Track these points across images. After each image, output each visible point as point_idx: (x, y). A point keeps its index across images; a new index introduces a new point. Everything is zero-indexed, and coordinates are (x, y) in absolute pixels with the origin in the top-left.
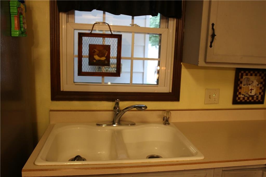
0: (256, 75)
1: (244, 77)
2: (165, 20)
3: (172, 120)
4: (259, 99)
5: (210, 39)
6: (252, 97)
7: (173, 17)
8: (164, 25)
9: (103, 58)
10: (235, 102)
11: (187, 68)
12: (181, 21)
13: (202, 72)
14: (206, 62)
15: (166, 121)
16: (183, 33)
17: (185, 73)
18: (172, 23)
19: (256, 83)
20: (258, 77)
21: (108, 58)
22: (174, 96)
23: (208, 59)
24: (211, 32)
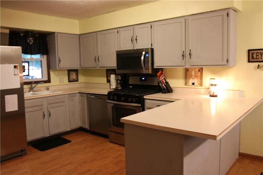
0: (74, 72)
1: (71, 73)
2: (42, 56)
3: (50, 89)
4: (77, 79)
5: (59, 62)
6: (74, 79)
7: (45, 54)
8: (42, 57)
9: (23, 70)
10: (69, 81)
11: (52, 71)
12: (48, 56)
13: (57, 72)
15: (48, 89)
17: (52, 73)
18: (45, 57)
19: (75, 75)
20: (75, 73)
21: (25, 70)
22: (49, 81)
23: (60, 67)
24: (59, 60)
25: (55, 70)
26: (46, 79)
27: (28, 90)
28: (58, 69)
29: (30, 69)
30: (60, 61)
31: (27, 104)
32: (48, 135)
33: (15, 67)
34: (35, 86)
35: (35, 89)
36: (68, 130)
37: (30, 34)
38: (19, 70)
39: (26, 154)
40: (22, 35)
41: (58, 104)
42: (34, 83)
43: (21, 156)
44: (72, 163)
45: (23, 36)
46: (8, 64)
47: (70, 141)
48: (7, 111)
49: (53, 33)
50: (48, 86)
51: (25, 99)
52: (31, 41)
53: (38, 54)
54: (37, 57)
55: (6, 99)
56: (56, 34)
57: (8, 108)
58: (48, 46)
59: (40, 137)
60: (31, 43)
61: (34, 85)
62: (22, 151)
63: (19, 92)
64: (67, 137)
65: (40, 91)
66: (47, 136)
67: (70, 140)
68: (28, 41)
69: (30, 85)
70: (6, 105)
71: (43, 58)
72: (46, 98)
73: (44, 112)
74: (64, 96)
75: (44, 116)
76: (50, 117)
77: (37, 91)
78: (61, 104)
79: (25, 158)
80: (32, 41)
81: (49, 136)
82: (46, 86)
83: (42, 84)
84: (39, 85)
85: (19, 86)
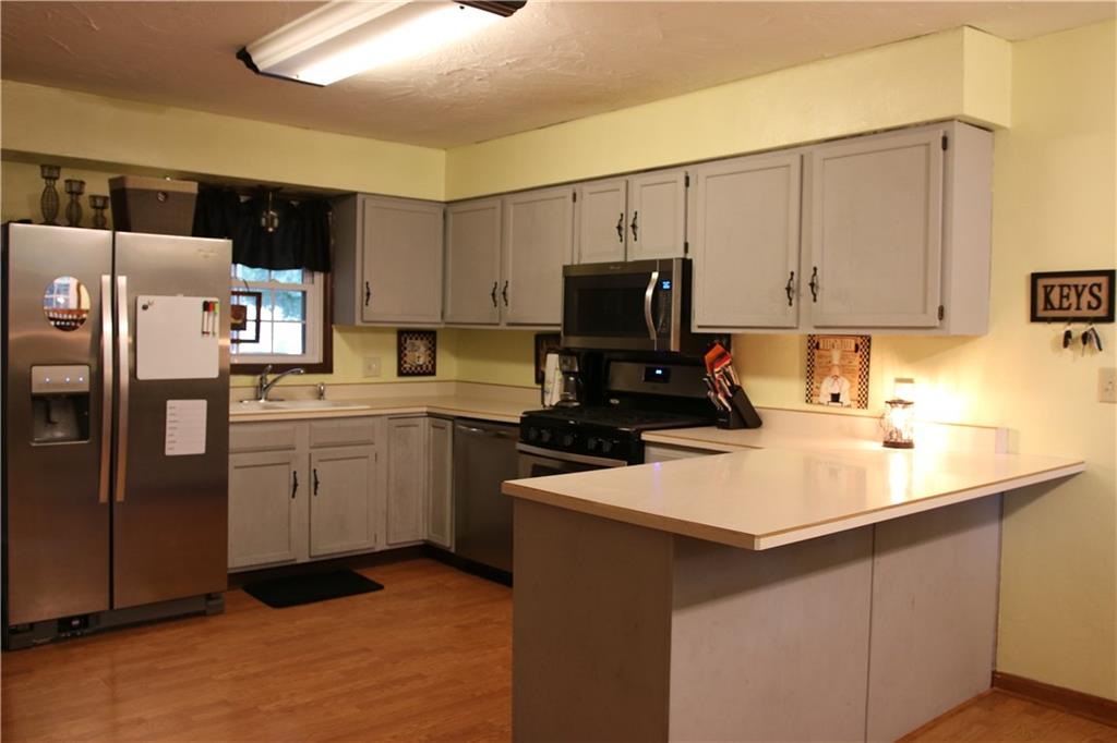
0: (422, 339)
1: (408, 341)
2: (308, 275)
3: (326, 395)
4: (430, 368)
5: (365, 298)
6: (421, 366)
7: (319, 270)
8: (308, 279)
9: (240, 322)
10: (401, 373)
11: (340, 331)
12: (329, 275)
13: (356, 337)
14: (363, 321)
15: (320, 395)
16: (332, 290)
17: (338, 339)
18: (319, 278)
19: (423, 349)
20: (425, 342)
21: (245, 321)
22: (326, 366)
23: (365, 319)
24: (365, 291)
25: (350, 328)
26: (316, 357)
27: (251, 392)
28: (358, 323)
29: (262, 318)
30: (368, 294)
31: (236, 438)
32: (303, 559)
33: (207, 307)
34: (275, 381)
35: (273, 391)
36: (378, 549)
37: (271, 196)
38: (217, 319)
39: (219, 612)
40: (243, 199)
41: (350, 451)
42: (272, 372)
43: (202, 614)
44: (366, 650)
45: (247, 202)
46: (186, 295)
47: (380, 587)
48: (168, 452)
49: (354, 194)
50: (323, 384)
51: (231, 419)
52: (271, 220)
53: (296, 267)
54: (292, 277)
55: (169, 411)
56: (360, 199)
57: (174, 442)
58: (332, 242)
59: (278, 559)
60: (271, 230)
61: (270, 378)
62: (209, 597)
63: (214, 393)
64: (373, 574)
65: (292, 398)
66: (299, 561)
67: (381, 582)
68: (263, 221)
69: (258, 377)
70: (168, 432)
71: (313, 282)
72: (307, 424)
73: (295, 473)
74: (371, 420)
75: (295, 485)
76: (315, 494)
77: (282, 400)
78: (361, 450)
79: (214, 622)
80: (276, 222)
81: (306, 559)
82: (316, 386)
83: (299, 373)
84: (289, 379)
85: (214, 374)
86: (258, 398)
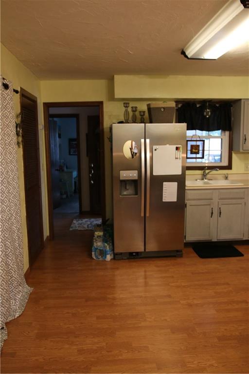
2: (223, 132)
3: (229, 178)
5: (244, 141)
7: (227, 130)
8: (223, 134)
9: (197, 151)
11: (235, 153)
12: (231, 132)
13: (242, 155)
14: (243, 150)
15: (226, 178)
16: (232, 138)
17: (234, 156)
18: (227, 133)
21: (199, 150)
22: (229, 167)
23: (244, 149)
24: (244, 138)
25: (238, 152)
26: (225, 163)
27: (200, 177)
28: (241, 150)
29: (205, 149)
30: (245, 139)
31: (189, 195)
32: (215, 240)
33: (177, 149)
34: (208, 173)
35: (208, 176)
36: (244, 239)
37: (208, 103)
38: (181, 152)
39: (181, 256)
40: (198, 106)
41: (234, 201)
42: (208, 169)
43: (175, 256)
44: (228, 284)
45: (200, 107)
46: (170, 145)
47: (242, 255)
48: (164, 201)
49: (240, 100)
50: (227, 174)
51: (186, 188)
52: (208, 113)
53: (218, 129)
54: (217, 133)
55: (164, 186)
56: (242, 101)
57: (165, 197)
58: (233, 119)
59: (205, 239)
60: (208, 116)
61: (207, 171)
62: (177, 251)
64: (241, 249)
65: (216, 179)
66: (213, 240)
67: (243, 253)
68: (205, 113)
69: (203, 171)
70: (164, 193)
71: (225, 135)
72: (217, 191)
73: (212, 208)
74: (244, 190)
75: (212, 213)
76: (220, 216)
77: (211, 180)
78: (239, 201)
79: (179, 260)
80: (210, 113)
81: (216, 240)
82: (225, 174)
83: (217, 170)
84: (214, 172)
85: (179, 172)
86: (203, 179)
